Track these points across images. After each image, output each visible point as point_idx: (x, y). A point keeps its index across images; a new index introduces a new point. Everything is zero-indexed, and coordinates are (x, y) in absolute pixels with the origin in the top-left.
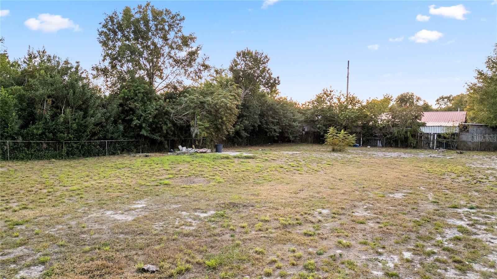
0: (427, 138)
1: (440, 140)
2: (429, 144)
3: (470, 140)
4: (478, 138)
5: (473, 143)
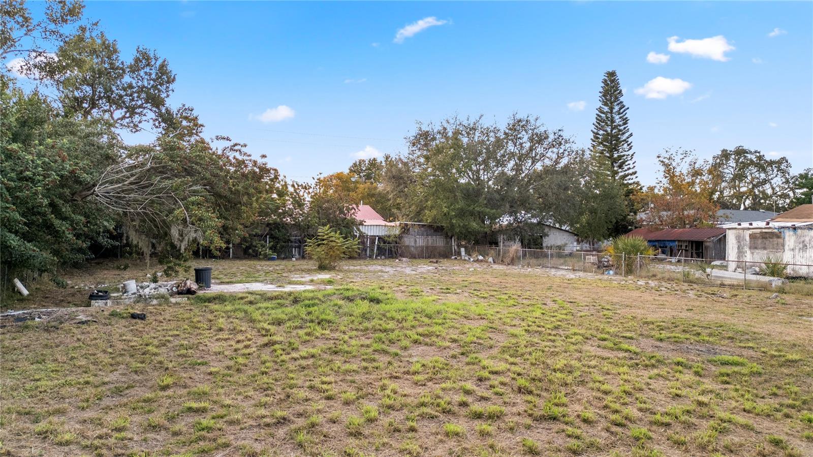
1: (382, 245)
2: (366, 251)
3: (413, 244)
4: (421, 242)
5: (416, 248)
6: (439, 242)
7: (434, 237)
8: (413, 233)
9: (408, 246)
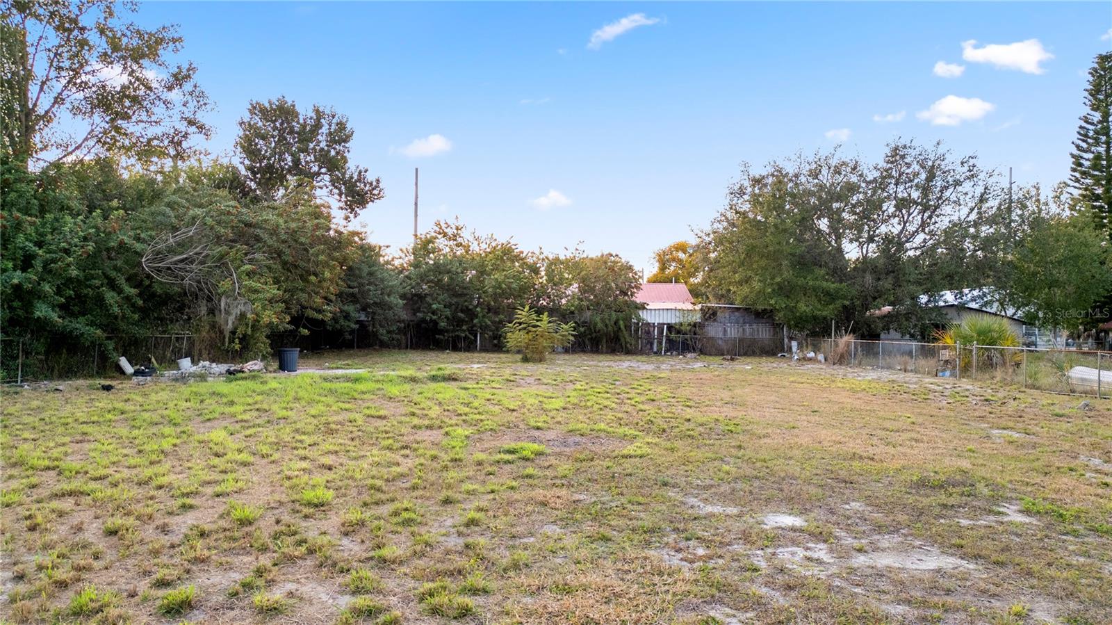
0: (648, 333)
1: (673, 335)
2: (652, 344)
3: (721, 335)
4: (733, 332)
5: (726, 341)
6: (763, 333)
7: (755, 326)
8: (723, 320)
9: (712, 338)
